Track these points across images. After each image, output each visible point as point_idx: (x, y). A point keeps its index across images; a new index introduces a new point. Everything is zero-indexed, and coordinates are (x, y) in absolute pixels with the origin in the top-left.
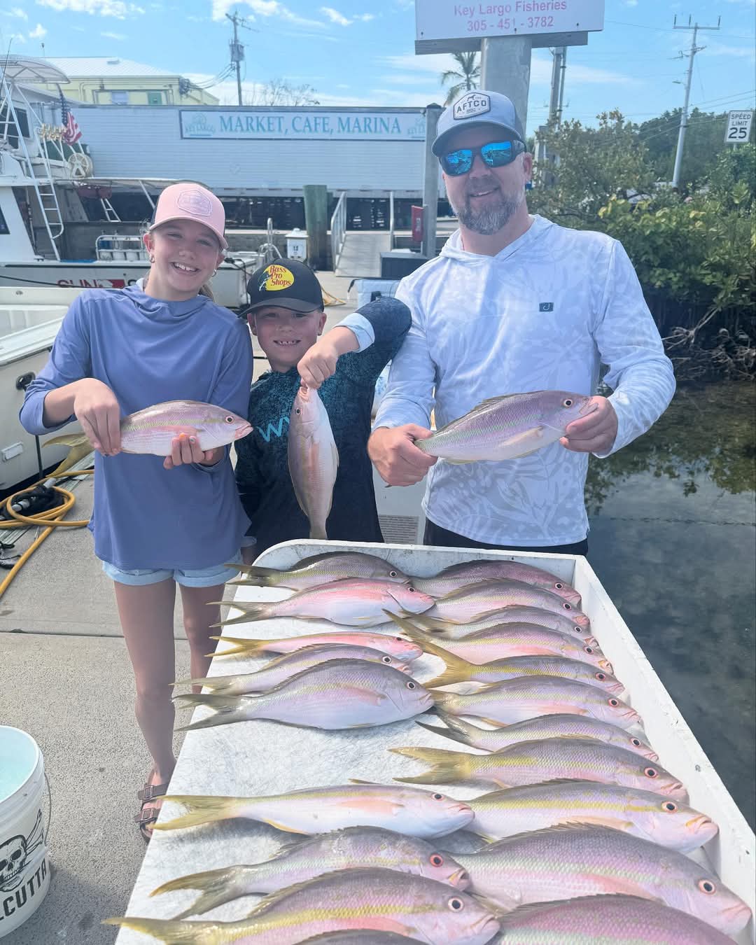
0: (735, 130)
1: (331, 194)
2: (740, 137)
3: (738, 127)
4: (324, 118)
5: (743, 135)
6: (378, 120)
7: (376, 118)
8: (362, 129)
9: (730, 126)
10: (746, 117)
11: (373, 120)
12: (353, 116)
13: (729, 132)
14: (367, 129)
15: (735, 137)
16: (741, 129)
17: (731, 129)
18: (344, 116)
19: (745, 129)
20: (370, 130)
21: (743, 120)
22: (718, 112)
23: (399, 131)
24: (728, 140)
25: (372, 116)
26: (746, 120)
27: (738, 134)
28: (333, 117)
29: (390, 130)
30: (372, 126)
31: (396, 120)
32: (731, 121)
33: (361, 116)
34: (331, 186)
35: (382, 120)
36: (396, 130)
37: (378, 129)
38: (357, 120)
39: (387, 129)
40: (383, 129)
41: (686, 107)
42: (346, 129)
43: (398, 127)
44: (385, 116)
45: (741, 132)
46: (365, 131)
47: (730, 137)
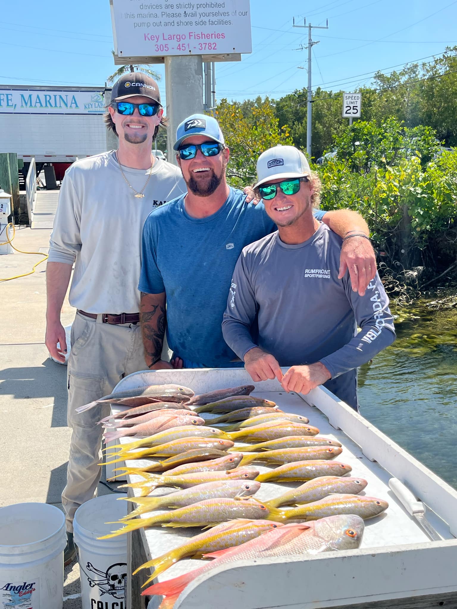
0: (349, 108)
1: (22, 160)
2: (353, 113)
3: (352, 106)
4: (7, 95)
5: (355, 111)
6: (58, 98)
7: (55, 96)
8: (44, 104)
9: (345, 105)
10: (356, 98)
11: (53, 98)
12: (34, 94)
13: (345, 109)
14: (48, 104)
15: (350, 113)
16: (354, 107)
17: (347, 107)
18: (26, 94)
19: (357, 107)
20: (51, 106)
21: (354, 100)
22: (335, 91)
23: (77, 106)
24: (345, 115)
25: (52, 94)
26: (356, 100)
27: (352, 111)
28: (16, 95)
29: (69, 105)
30: (52, 101)
31: (74, 97)
32: (345, 101)
33: (42, 94)
34: (20, 153)
35: (60, 97)
36: (74, 105)
37: (58, 105)
38: (38, 97)
39: (66, 105)
40: (63, 104)
41: (310, 87)
42: (29, 104)
43: (76, 103)
44: (63, 94)
45: (354, 109)
46: (46, 106)
47: (346, 113)
